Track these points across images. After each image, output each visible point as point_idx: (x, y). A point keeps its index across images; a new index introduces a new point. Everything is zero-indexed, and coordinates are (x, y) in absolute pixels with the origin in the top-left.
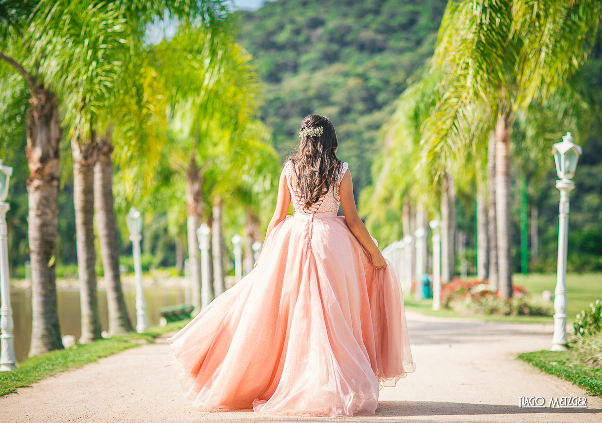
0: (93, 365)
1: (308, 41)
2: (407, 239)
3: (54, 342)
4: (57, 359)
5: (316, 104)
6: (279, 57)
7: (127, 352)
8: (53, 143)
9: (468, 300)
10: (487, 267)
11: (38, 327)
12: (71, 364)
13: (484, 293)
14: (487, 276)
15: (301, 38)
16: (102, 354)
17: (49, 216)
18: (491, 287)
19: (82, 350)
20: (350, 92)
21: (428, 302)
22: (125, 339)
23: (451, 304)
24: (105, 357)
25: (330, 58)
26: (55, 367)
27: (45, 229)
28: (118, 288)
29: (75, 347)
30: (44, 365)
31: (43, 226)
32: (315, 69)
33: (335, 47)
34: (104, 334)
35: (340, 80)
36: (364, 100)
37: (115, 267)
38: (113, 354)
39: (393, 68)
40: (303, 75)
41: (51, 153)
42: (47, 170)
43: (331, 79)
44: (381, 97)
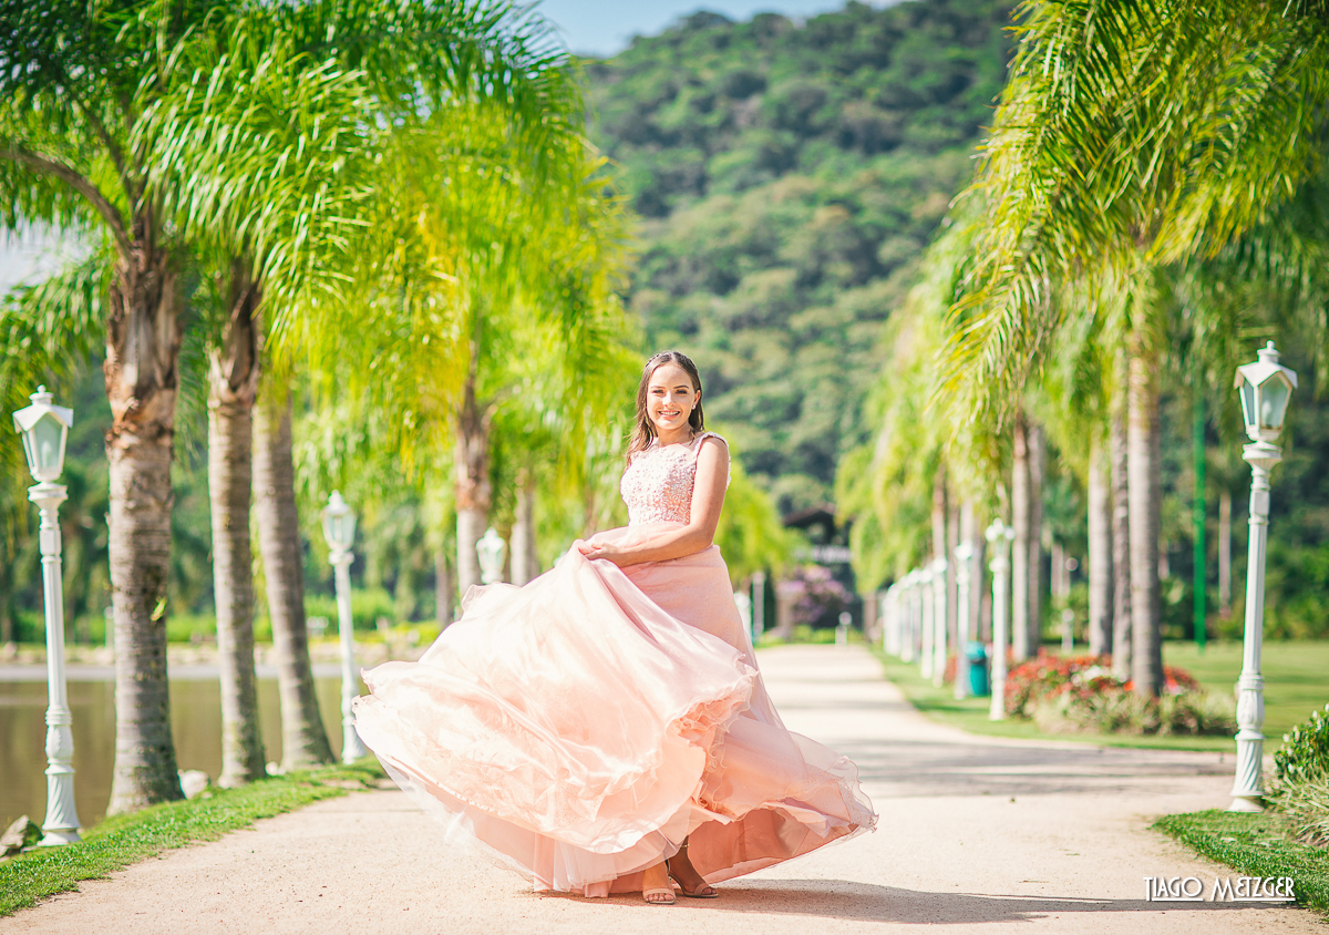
0: (243, 833)
1: (728, 125)
2: (938, 564)
3: (162, 783)
4: (166, 819)
5: (744, 262)
6: (665, 161)
7: (317, 806)
8: (163, 355)
9: (1065, 699)
10: (1108, 627)
11: (127, 750)
12: (194, 832)
13: (1100, 685)
14: (1108, 648)
15: (713, 120)
16: (262, 811)
17: (154, 514)
18: (1117, 672)
19: (220, 801)
20: (821, 237)
21: (980, 703)
22: (314, 777)
23: (1029, 708)
24: (271, 816)
25: (778, 163)
26: (160, 837)
27: (143, 540)
28: (301, 669)
29: (207, 795)
30: (138, 832)
31: (140, 533)
32: (742, 187)
33: (788, 138)
34: (271, 769)
35: (799, 210)
36: (850, 256)
37: (297, 620)
38: (285, 811)
39: (917, 186)
40: (718, 198)
41: (159, 377)
42: (150, 413)
43: (779, 209)
44: (887, 251)
